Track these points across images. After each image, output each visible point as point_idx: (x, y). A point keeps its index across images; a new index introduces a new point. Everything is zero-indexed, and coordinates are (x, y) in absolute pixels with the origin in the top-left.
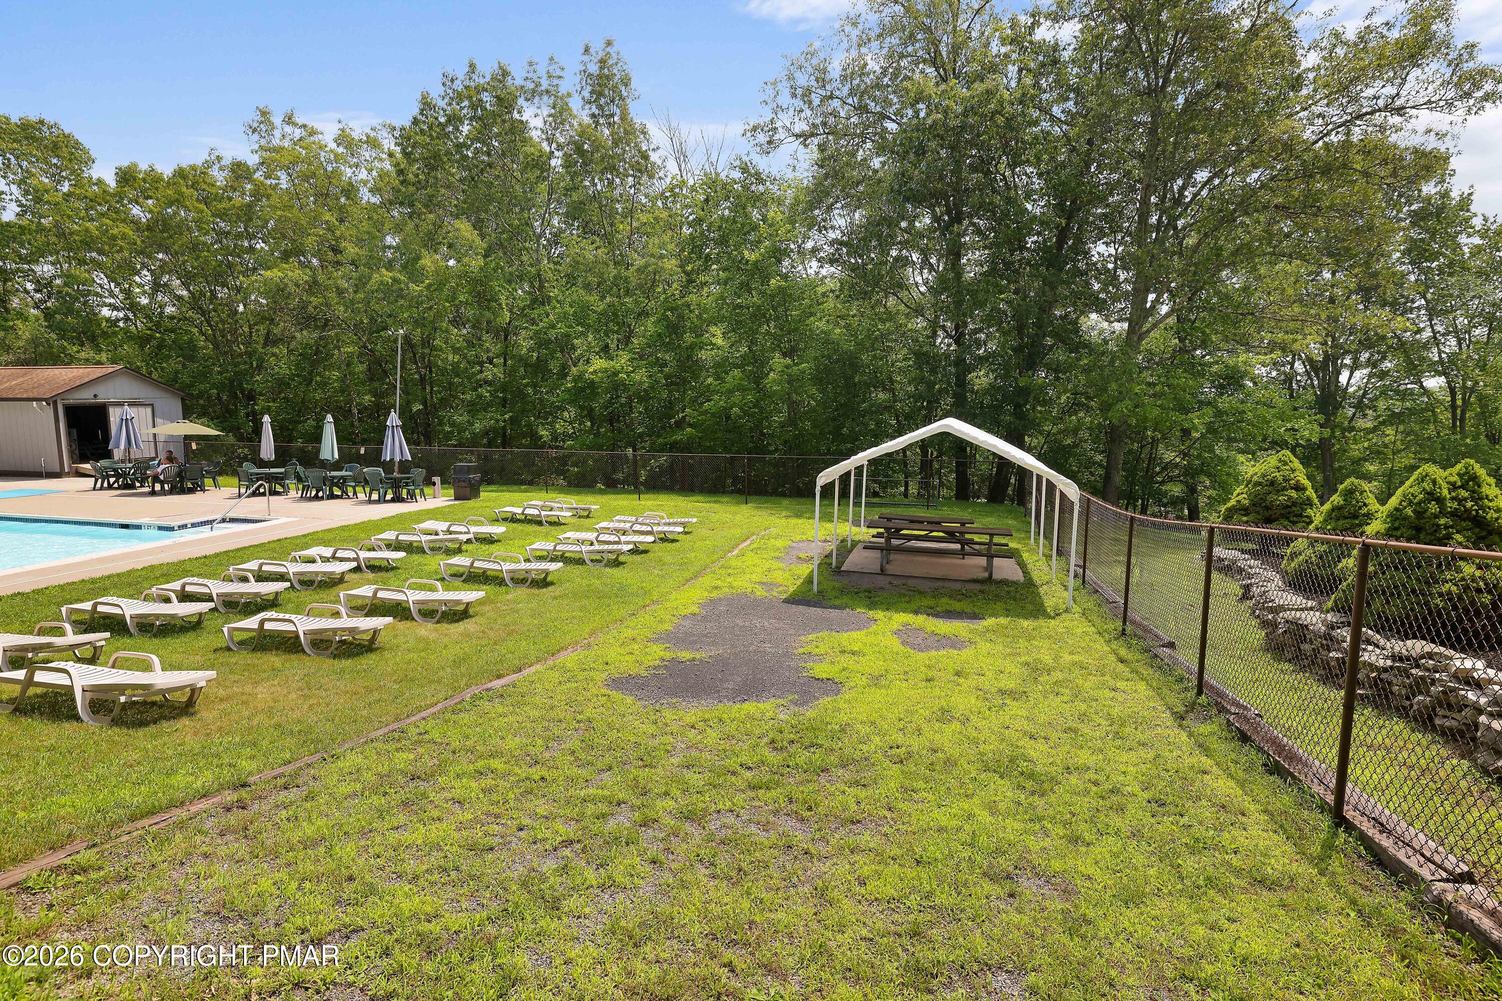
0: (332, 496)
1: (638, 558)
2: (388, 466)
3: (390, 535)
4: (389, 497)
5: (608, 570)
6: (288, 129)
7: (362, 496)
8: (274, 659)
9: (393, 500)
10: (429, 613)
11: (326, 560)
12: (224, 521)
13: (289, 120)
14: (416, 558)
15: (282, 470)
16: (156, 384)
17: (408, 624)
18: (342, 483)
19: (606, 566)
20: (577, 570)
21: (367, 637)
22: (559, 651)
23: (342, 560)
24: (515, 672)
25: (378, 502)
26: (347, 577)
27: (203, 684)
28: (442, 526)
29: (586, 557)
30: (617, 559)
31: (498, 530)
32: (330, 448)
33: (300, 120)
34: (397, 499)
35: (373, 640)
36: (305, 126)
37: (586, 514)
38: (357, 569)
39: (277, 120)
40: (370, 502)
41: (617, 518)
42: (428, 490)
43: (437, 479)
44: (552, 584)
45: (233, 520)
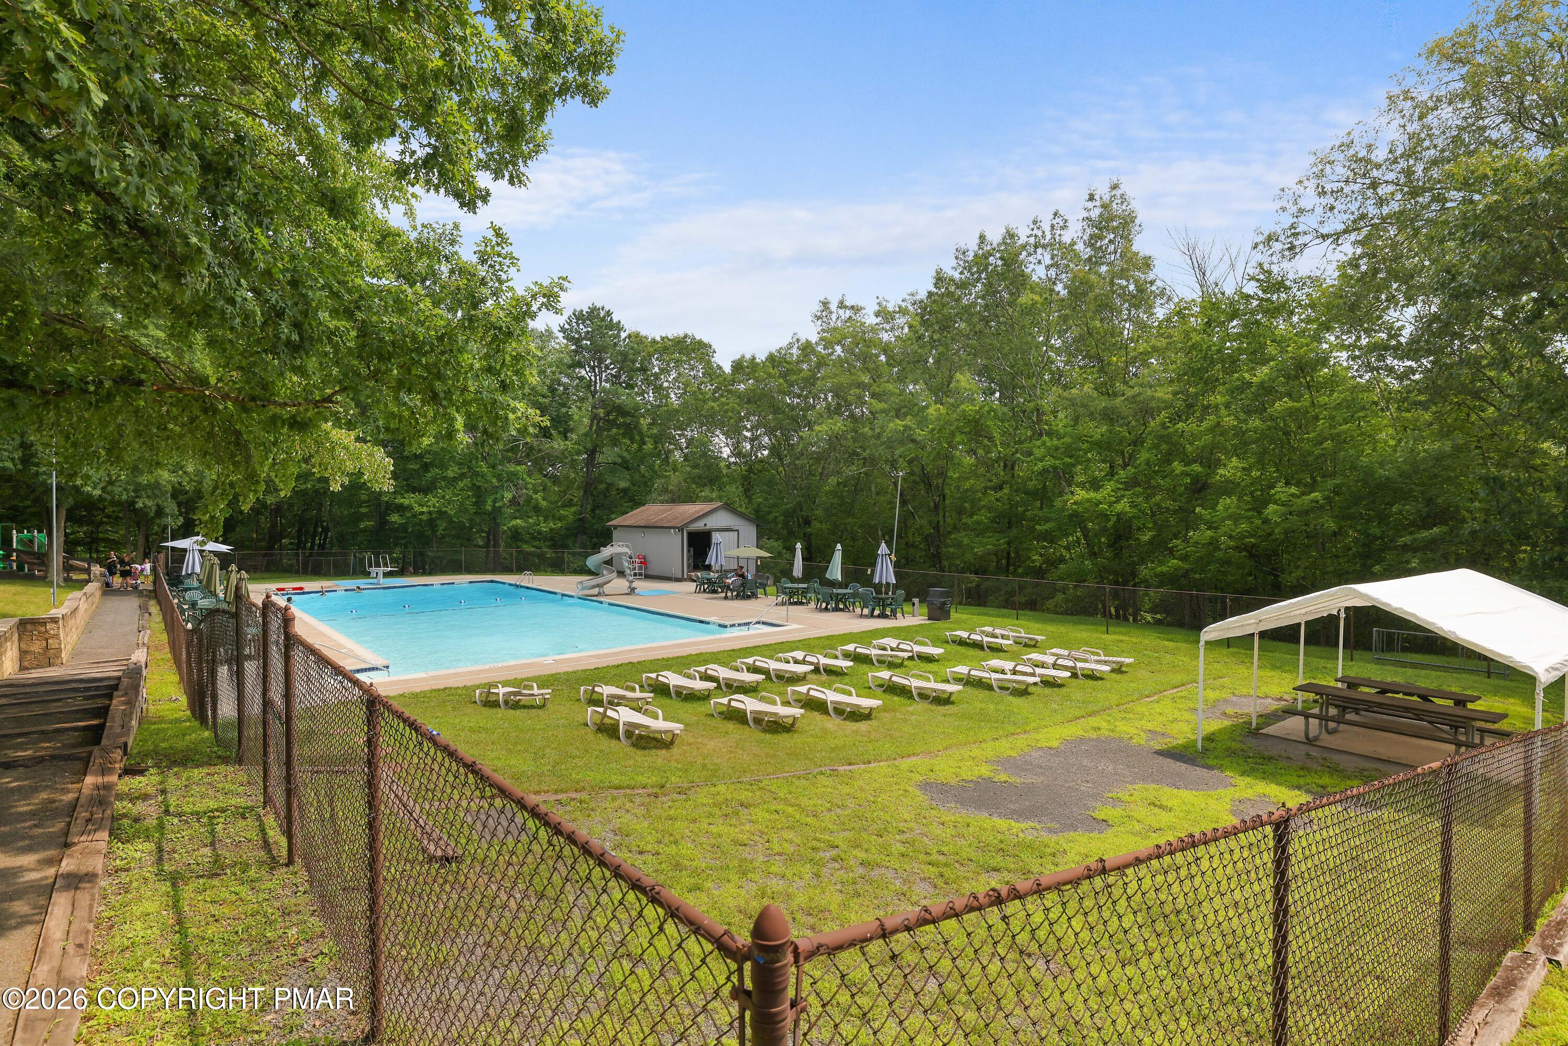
0: (837, 609)
1: (1048, 691)
2: (874, 587)
3: (850, 647)
4: (876, 613)
5: (1011, 698)
6: (841, 312)
7: (857, 611)
8: (730, 726)
9: (879, 616)
10: (839, 711)
11: (797, 662)
12: (758, 623)
13: (842, 305)
14: (865, 667)
15: (806, 585)
16: (744, 516)
17: (825, 717)
19: (1011, 694)
20: (982, 694)
21: (790, 721)
23: (807, 663)
26: (809, 677)
28: (893, 643)
29: (994, 684)
30: (1026, 690)
31: (936, 651)
32: (835, 571)
33: (849, 303)
34: (883, 616)
36: (852, 307)
37: (1033, 643)
38: (815, 672)
39: (833, 307)
40: (862, 616)
41: (1053, 650)
43: (915, 601)
44: (953, 703)
45: (764, 623)
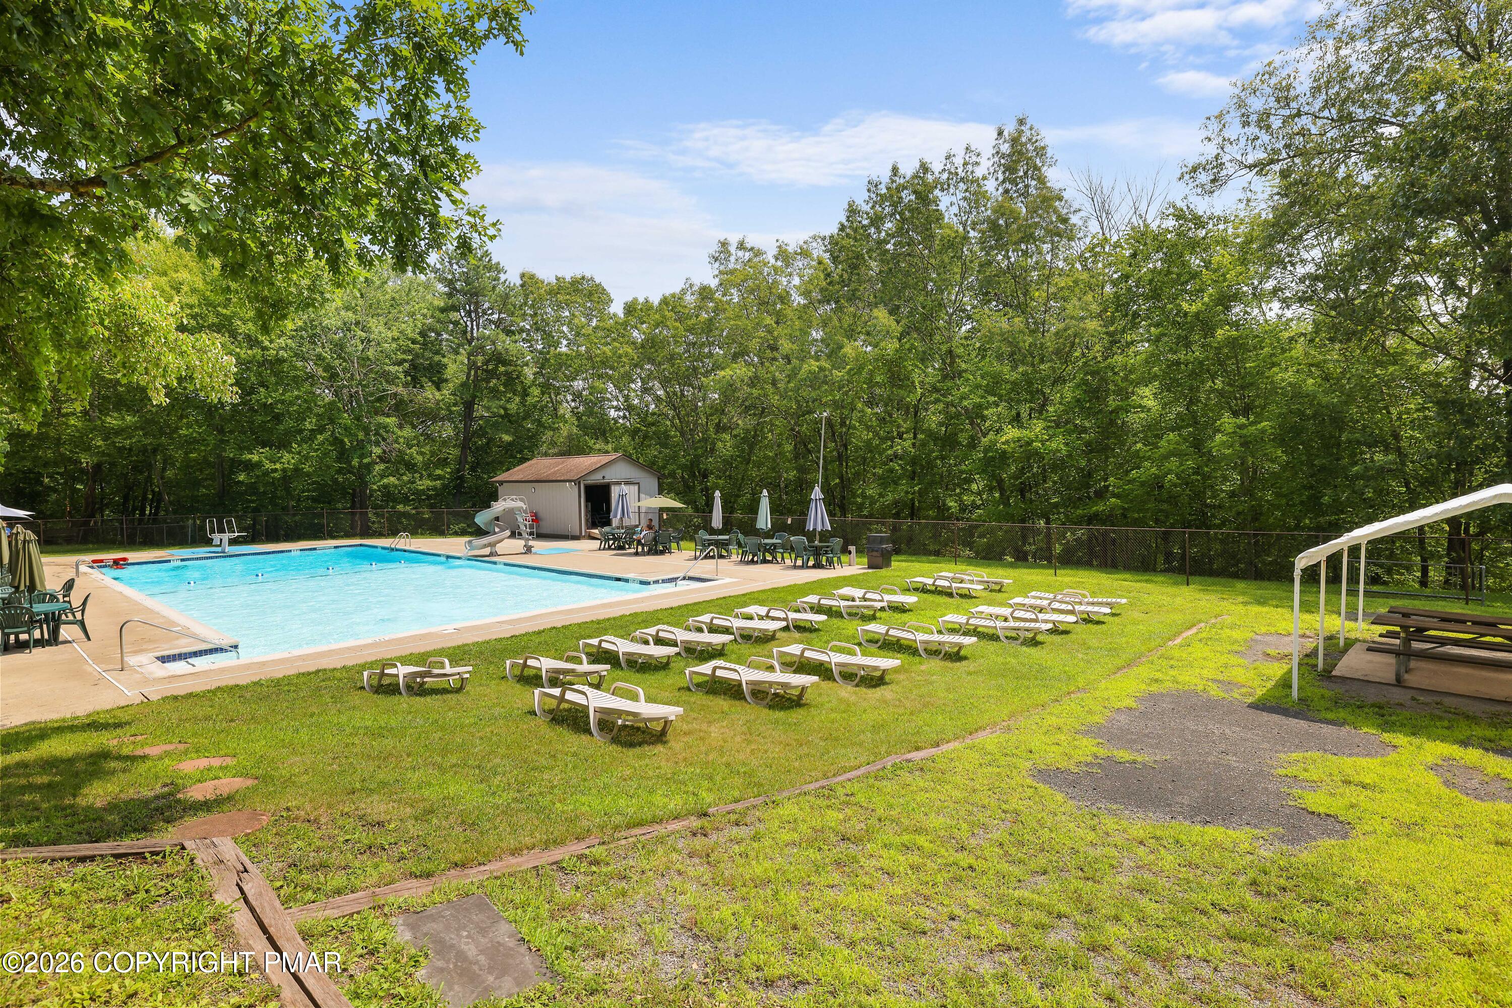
0: (765, 561)
1: (1057, 639)
2: (811, 536)
3: (813, 599)
4: (811, 563)
5: (1025, 649)
6: (740, 253)
7: (788, 562)
8: (721, 702)
9: (814, 567)
11: (761, 618)
12: (683, 578)
13: (741, 246)
14: (836, 621)
15: (727, 537)
16: (641, 467)
17: (830, 684)
18: (772, 549)
19: (1023, 644)
20: (992, 646)
21: (797, 692)
22: (976, 731)
23: (773, 619)
24: (933, 746)
25: (802, 567)
26: (778, 635)
27: (673, 718)
28: (857, 592)
29: (997, 633)
30: (1034, 638)
31: (909, 599)
32: (764, 519)
33: (749, 245)
34: (818, 566)
35: (801, 696)
36: (752, 249)
37: (998, 587)
38: (786, 629)
39: (733, 248)
40: (795, 567)
41: (1033, 593)
42: (844, 558)
43: (852, 548)
44: (966, 658)
45: (691, 578)
